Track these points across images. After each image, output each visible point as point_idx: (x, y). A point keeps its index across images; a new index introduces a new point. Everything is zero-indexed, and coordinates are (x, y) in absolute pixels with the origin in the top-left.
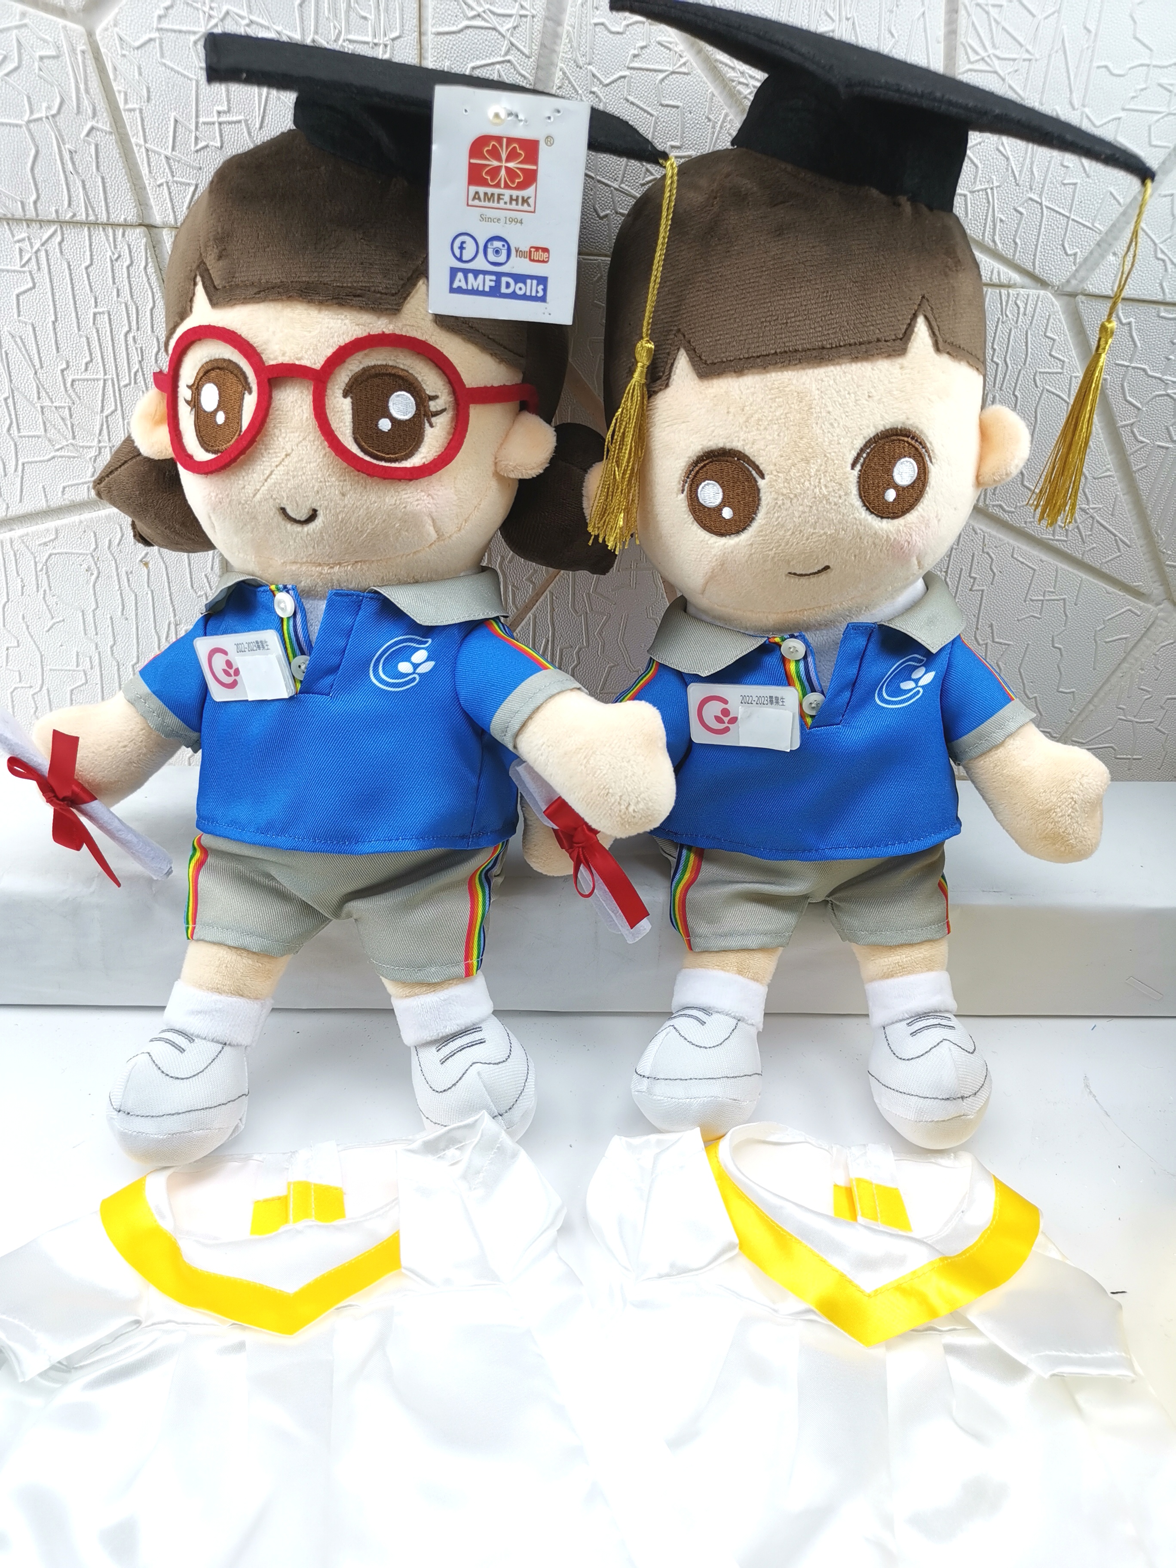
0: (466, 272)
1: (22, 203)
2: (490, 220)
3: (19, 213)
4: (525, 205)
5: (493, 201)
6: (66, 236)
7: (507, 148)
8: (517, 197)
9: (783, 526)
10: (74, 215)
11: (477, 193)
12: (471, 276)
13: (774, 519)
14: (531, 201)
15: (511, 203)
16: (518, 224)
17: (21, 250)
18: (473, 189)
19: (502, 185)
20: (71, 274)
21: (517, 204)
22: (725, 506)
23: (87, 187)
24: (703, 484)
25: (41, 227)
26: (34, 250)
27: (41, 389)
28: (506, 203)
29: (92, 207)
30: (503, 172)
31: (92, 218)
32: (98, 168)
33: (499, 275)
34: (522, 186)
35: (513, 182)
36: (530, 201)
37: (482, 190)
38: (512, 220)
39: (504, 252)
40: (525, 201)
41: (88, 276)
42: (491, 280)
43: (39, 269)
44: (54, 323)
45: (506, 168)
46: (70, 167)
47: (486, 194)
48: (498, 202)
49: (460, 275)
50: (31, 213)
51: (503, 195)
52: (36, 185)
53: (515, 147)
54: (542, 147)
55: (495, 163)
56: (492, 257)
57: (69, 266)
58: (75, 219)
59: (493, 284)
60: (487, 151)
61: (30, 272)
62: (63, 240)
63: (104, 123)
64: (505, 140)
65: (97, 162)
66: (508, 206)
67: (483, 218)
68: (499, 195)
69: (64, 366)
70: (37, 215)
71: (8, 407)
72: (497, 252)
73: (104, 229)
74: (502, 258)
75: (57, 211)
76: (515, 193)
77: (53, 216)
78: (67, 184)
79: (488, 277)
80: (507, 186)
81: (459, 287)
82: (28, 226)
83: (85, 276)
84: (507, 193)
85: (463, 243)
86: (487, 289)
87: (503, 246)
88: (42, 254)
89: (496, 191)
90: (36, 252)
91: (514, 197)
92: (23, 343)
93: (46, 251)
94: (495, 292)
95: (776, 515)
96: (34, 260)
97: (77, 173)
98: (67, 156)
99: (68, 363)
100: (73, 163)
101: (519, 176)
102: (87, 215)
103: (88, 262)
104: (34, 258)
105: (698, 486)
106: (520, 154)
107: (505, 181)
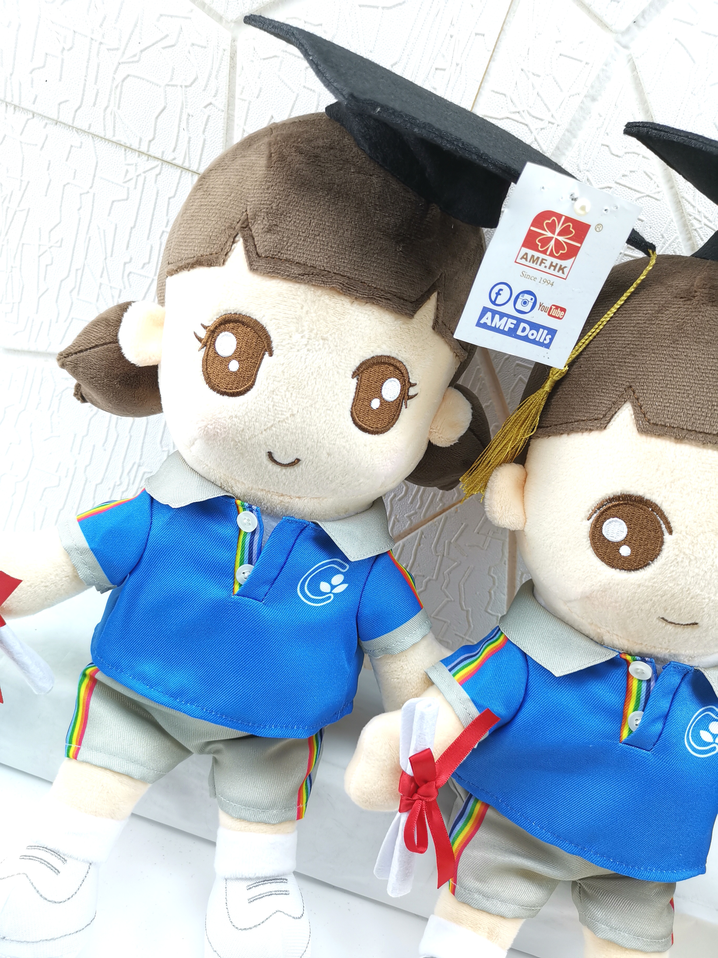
0: (494, 313)
1: (141, 139)
2: (529, 277)
3: (135, 146)
4: (561, 271)
5: (536, 264)
6: (162, 172)
7: (563, 224)
8: (557, 264)
9: (674, 579)
10: (174, 159)
11: (526, 254)
12: (497, 317)
13: (669, 572)
14: (566, 271)
15: (549, 268)
16: (550, 285)
17: (127, 171)
18: (525, 250)
19: (548, 253)
20: (156, 199)
21: (554, 270)
22: (624, 544)
23: (191, 142)
24: (611, 519)
25: (148, 160)
26: (137, 174)
27: (105, 272)
28: (546, 267)
29: (189, 157)
30: (552, 243)
31: (186, 165)
32: (204, 132)
33: (519, 321)
34: (563, 257)
35: (557, 253)
36: (565, 269)
37: (531, 252)
38: (546, 281)
39: (530, 304)
40: (562, 269)
41: (169, 204)
42: (512, 323)
43: (135, 188)
44: (132, 228)
45: (556, 239)
46: (183, 125)
47: (533, 256)
48: (540, 265)
49: (489, 314)
50: (144, 149)
51: (546, 260)
52: (155, 130)
53: (569, 226)
54: (591, 231)
55: (549, 234)
56: (519, 306)
57: (158, 193)
58: (174, 162)
59: (512, 326)
60: (547, 224)
61: (128, 189)
62: (160, 174)
63: (221, 101)
64: (563, 218)
65: (205, 128)
66: (547, 270)
67: (523, 274)
68: (543, 259)
69: (128, 260)
70: (148, 151)
71: (76, 276)
72: (525, 303)
73: (192, 175)
74: (527, 308)
75: (163, 152)
76: (555, 261)
77: (159, 155)
78: (178, 136)
79: (510, 320)
80: (552, 255)
81: (485, 323)
82: (139, 156)
83: (167, 203)
84: (550, 259)
85: (501, 290)
86: (506, 329)
87: (532, 299)
88: (141, 179)
89: (542, 256)
90: (138, 176)
91: (554, 264)
92: (105, 236)
93: (145, 178)
94: (512, 333)
95: (672, 568)
96: (133, 181)
97: (188, 130)
98: (185, 117)
99: (131, 259)
100: (188, 123)
101: (564, 249)
102: (184, 162)
103: (172, 195)
104: (134, 180)
105: (605, 519)
106: (572, 232)
107: (552, 250)
